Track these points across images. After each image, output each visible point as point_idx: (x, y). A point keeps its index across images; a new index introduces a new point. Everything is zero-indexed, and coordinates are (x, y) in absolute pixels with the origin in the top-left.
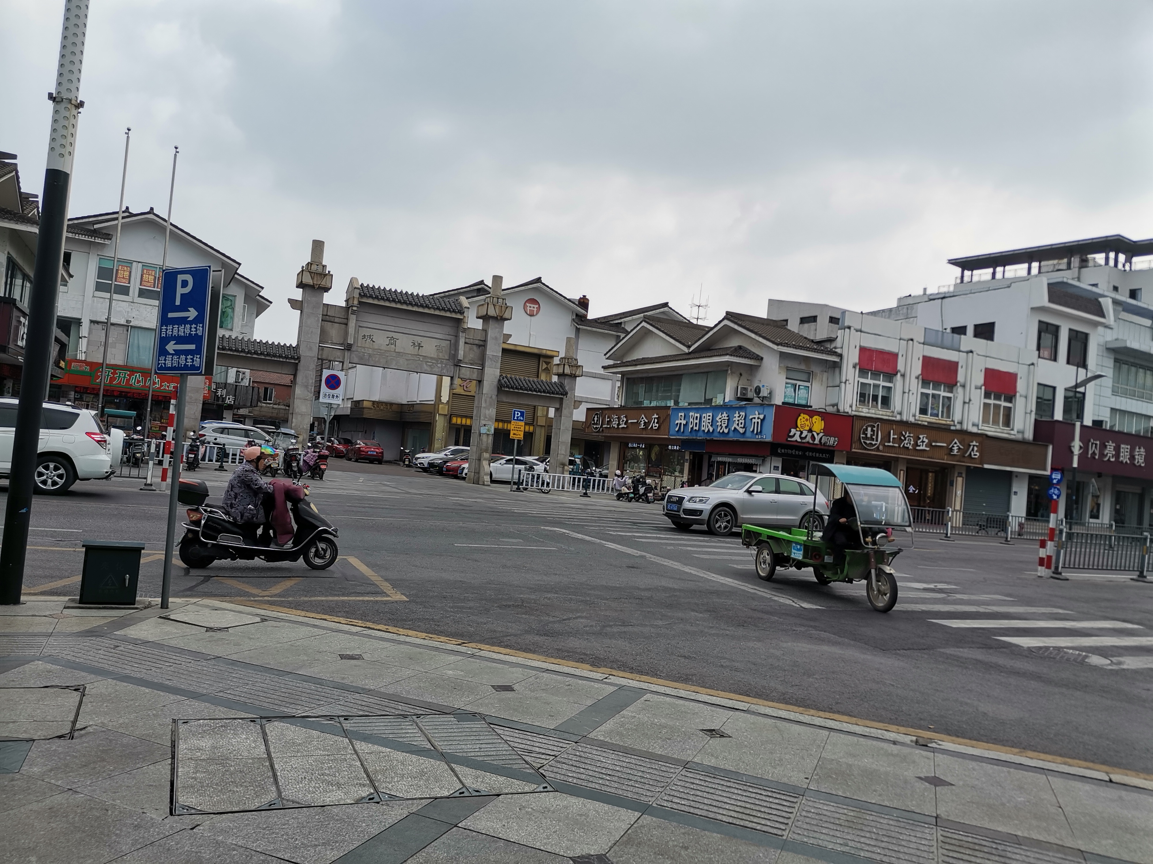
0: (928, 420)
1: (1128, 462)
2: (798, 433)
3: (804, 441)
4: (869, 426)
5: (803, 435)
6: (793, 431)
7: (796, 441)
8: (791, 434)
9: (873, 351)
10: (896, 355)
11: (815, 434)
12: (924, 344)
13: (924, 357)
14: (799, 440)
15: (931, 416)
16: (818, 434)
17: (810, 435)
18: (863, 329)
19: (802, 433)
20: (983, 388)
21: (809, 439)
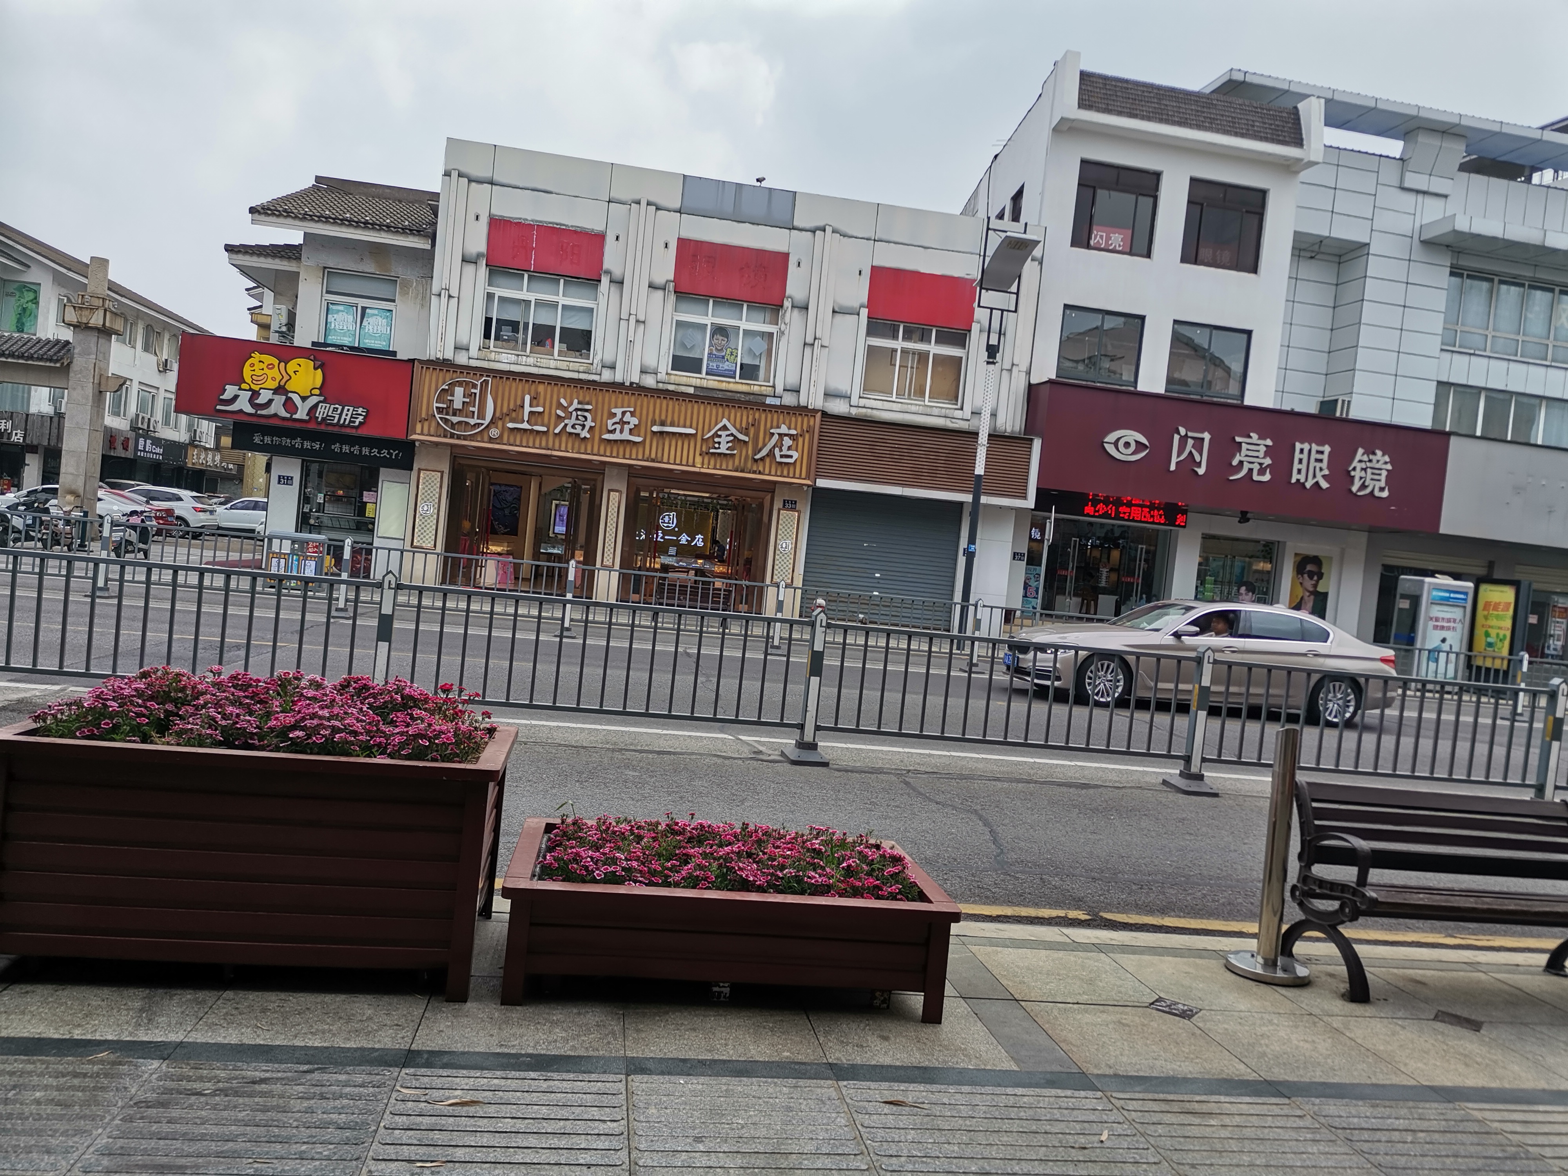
0: (698, 383)
1: (1324, 485)
2: (245, 396)
3: (264, 412)
4: (460, 384)
5: (261, 400)
6: (230, 391)
7: (241, 411)
8: (226, 396)
9: (530, 227)
10: (600, 238)
11: (296, 398)
12: (679, 211)
13: (683, 243)
14: (249, 409)
15: (707, 374)
16: (304, 399)
17: (280, 399)
18: (497, 178)
19: (255, 394)
20: (864, 312)
21: (278, 408)
